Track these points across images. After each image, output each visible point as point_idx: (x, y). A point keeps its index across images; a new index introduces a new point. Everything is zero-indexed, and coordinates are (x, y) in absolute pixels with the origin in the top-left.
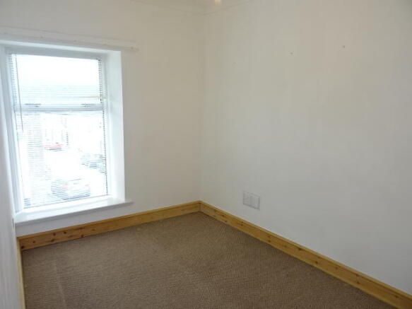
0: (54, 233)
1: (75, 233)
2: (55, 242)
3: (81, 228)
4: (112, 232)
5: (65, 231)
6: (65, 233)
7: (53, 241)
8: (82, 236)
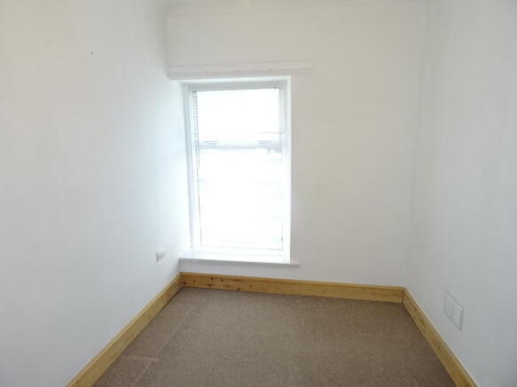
0: (213, 278)
1: (232, 284)
2: (212, 287)
3: (237, 280)
4: (271, 294)
5: (222, 279)
6: (222, 280)
7: (210, 285)
8: (239, 290)
